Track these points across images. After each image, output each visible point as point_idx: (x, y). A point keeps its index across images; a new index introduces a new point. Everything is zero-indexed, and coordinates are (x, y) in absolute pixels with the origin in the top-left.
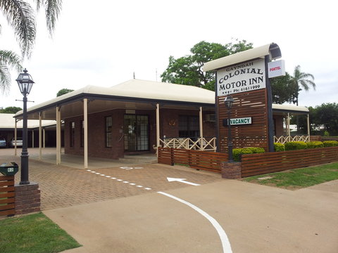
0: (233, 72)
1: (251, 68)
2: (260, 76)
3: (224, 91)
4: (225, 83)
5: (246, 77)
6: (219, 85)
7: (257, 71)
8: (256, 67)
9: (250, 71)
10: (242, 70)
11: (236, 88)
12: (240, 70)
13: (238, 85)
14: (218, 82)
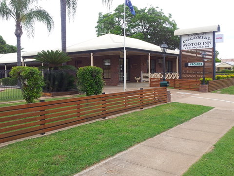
0: (192, 37)
1: (204, 36)
2: (210, 41)
3: (186, 47)
4: (187, 43)
5: (201, 41)
6: (183, 44)
7: (208, 38)
8: (207, 36)
9: (204, 38)
10: (198, 37)
11: (194, 46)
12: (197, 36)
13: (196, 44)
14: (182, 42)
